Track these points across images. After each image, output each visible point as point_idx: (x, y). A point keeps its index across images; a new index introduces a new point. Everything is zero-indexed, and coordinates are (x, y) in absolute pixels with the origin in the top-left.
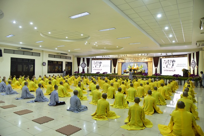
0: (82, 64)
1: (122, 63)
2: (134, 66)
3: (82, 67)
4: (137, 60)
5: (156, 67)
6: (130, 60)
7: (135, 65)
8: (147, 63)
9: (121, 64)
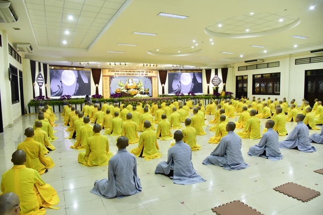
0: (38, 77)
1: (111, 77)
2: (128, 83)
3: (38, 83)
4: (136, 73)
5: (163, 85)
6: (124, 73)
7: (130, 80)
8: (150, 78)
9: (108, 78)
